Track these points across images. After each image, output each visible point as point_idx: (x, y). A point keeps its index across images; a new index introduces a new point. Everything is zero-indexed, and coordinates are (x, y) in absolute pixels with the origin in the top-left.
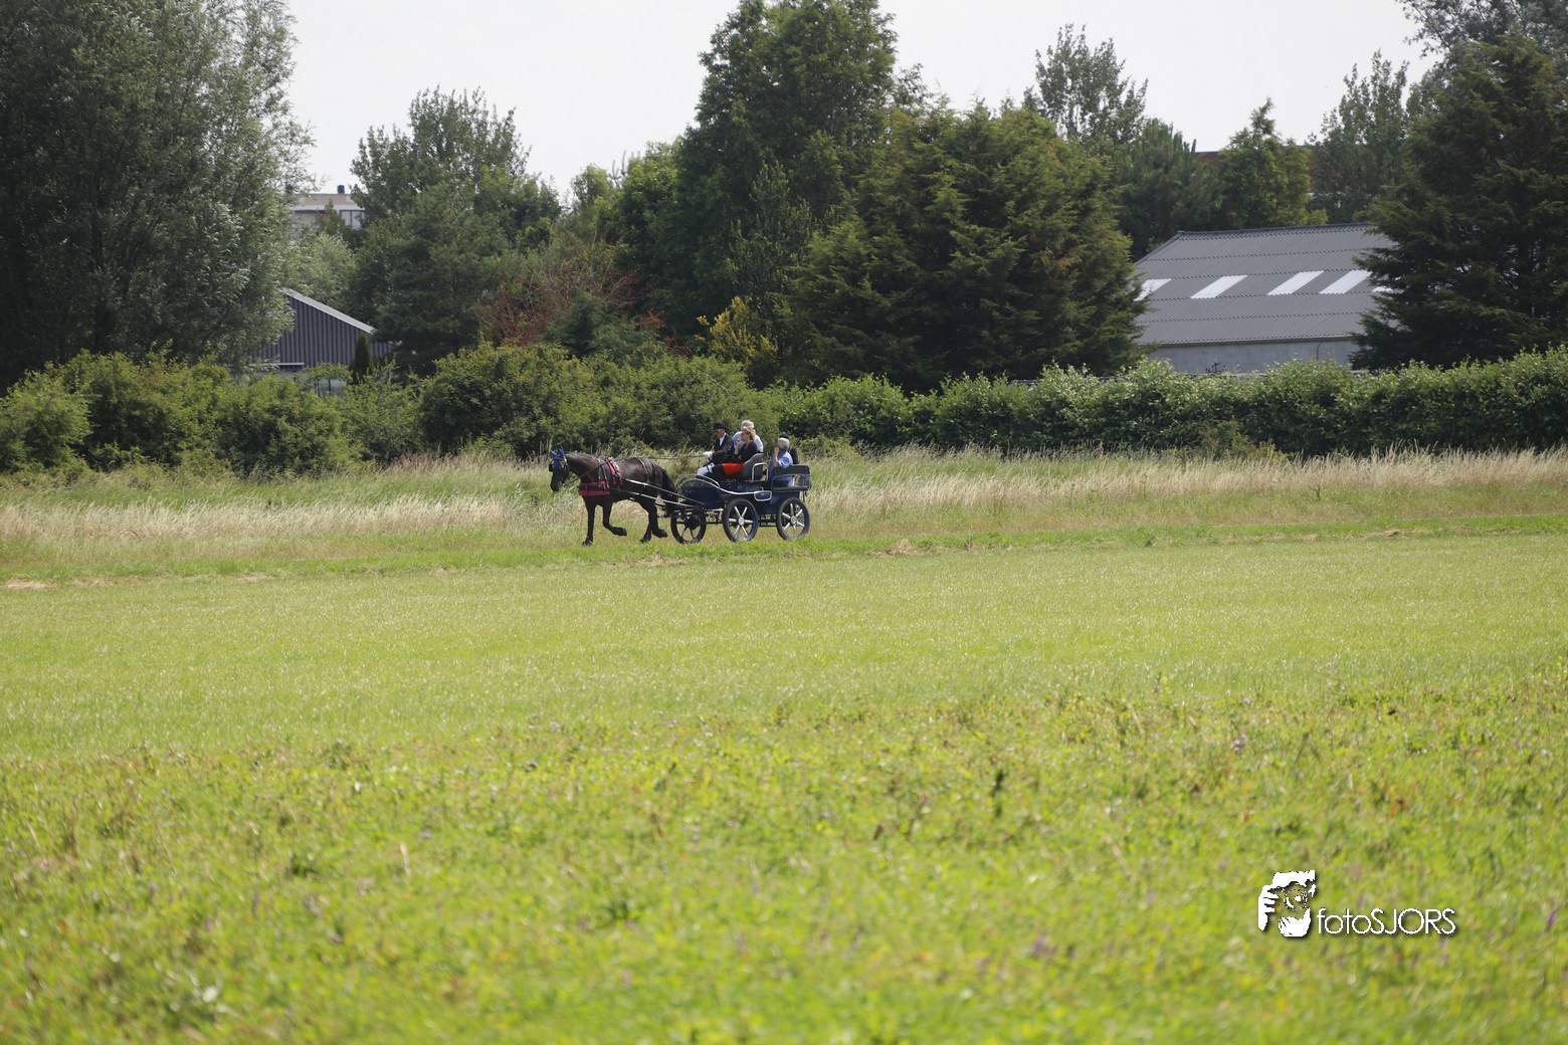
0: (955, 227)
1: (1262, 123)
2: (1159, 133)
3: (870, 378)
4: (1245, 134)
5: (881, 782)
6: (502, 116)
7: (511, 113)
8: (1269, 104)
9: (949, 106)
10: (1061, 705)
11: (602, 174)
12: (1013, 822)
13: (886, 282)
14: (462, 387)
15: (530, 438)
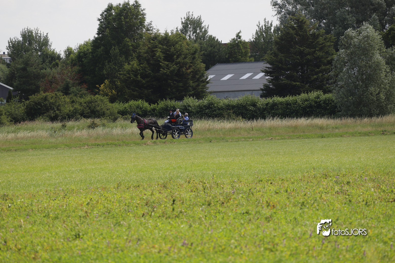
0: (161, 62)
1: (238, 36)
2: (212, 39)
3: (140, 100)
4: (234, 39)
5: (144, 203)
6: (45, 35)
7: (47, 34)
8: (240, 32)
9: (159, 32)
10: (189, 182)
11: (71, 49)
12: (177, 212)
13: (144, 76)
14: (36, 103)
15: (54, 116)
